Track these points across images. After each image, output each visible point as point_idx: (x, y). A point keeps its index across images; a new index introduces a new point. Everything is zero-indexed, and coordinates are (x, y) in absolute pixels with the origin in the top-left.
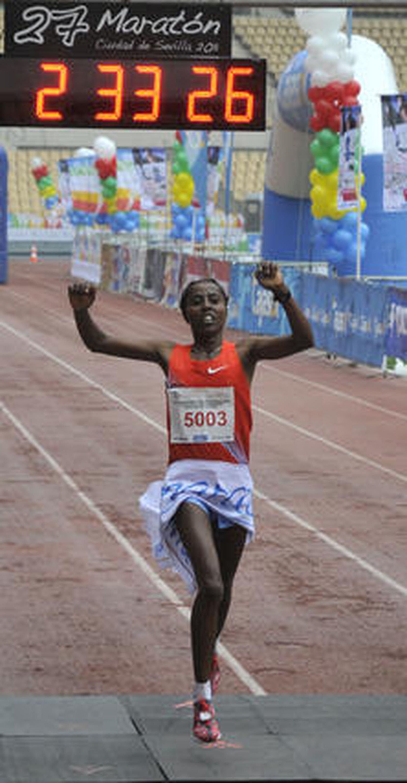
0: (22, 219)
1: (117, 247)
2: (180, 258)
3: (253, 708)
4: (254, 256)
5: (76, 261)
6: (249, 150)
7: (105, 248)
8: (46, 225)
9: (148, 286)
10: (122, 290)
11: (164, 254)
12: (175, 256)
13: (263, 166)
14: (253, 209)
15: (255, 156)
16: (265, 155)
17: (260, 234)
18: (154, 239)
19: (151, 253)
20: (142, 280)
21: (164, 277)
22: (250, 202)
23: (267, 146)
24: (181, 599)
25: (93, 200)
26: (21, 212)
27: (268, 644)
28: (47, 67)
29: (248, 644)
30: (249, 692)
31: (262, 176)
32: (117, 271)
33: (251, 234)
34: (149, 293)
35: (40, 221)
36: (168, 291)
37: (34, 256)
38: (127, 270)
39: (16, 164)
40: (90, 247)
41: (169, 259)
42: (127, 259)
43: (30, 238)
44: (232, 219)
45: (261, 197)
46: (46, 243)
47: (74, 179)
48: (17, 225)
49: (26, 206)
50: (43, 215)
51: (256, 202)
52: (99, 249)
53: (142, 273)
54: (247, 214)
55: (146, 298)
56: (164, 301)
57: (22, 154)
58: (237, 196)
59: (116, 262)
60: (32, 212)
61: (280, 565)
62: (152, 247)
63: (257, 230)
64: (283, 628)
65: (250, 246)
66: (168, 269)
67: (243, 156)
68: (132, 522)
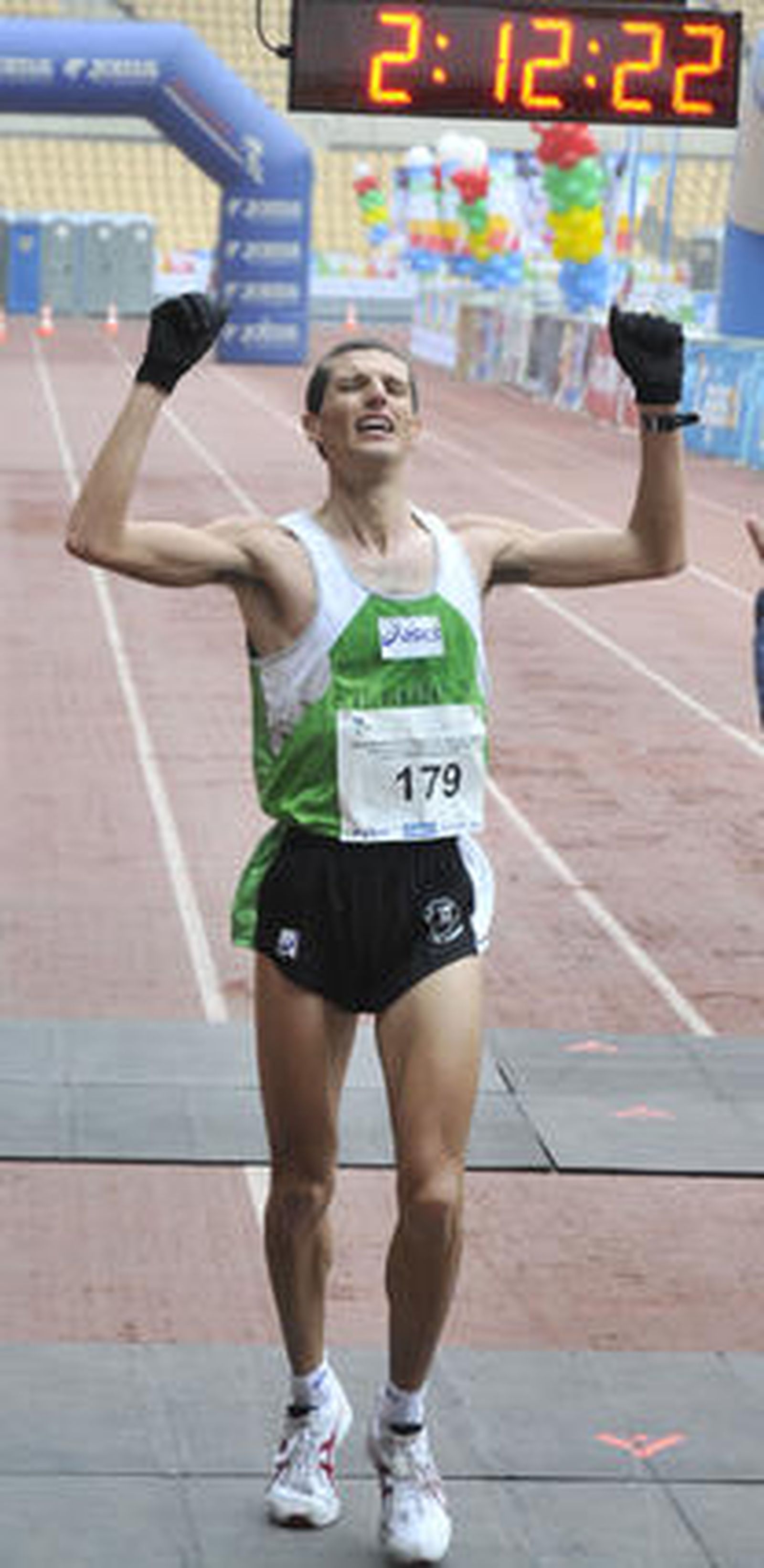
0: (334, 261)
1: (486, 312)
2: (586, 330)
3: (693, 1056)
4: (706, 331)
5: (417, 331)
6: (701, 158)
7: (466, 311)
8: (372, 272)
9: (533, 373)
10: (490, 378)
11: (560, 325)
12: (577, 328)
13: (725, 184)
14: (705, 252)
15: (710, 169)
16: (727, 168)
17: (717, 292)
18: (543, 298)
19: (539, 322)
20: (524, 365)
21: (558, 361)
22: (698, 242)
23: (731, 151)
24: (581, 879)
25: (450, 233)
26: (333, 249)
27: (718, 954)
28: (387, 18)
29: (686, 952)
30: (686, 1029)
31: (722, 202)
32: (483, 348)
33: (699, 293)
34: (535, 385)
35: (361, 266)
36: (565, 382)
37: (351, 321)
38: (499, 350)
39: (326, 173)
40: (441, 310)
41: (568, 331)
42: (500, 330)
43: (347, 292)
44: (671, 270)
45: (719, 234)
46: (372, 302)
47: (415, 200)
48: (325, 270)
49: (340, 242)
50: (367, 255)
51: (712, 243)
52: (455, 315)
53: (523, 355)
54: (693, 260)
55: (529, 395)
56: (558, 398)
57: (337, 158)
58: (680, 232)
59: (482, 335)
60: (349, 250)
61: (738, 829)
62: (542, 310)
63: (710, 286)
64: (744, 929)
65: (699, 313)
66: (566, 345)
67: (690, 168)
68: (504, 752)
